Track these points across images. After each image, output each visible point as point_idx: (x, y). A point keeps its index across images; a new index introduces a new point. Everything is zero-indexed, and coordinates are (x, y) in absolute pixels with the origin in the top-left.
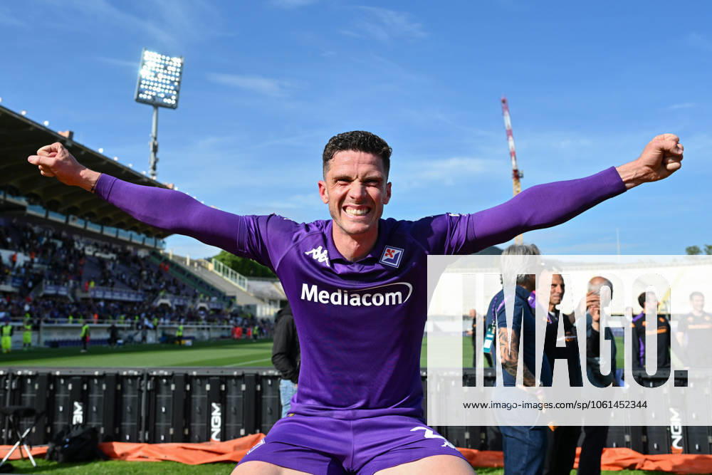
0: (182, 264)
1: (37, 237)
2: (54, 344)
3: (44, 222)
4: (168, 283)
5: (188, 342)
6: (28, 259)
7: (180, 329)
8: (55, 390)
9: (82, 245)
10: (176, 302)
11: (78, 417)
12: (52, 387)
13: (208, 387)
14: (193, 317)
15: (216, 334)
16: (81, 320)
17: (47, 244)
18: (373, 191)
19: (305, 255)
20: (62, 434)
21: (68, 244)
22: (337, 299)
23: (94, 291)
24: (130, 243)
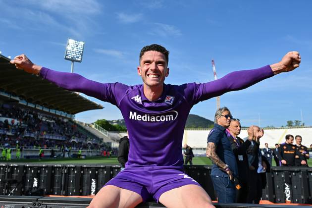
0: (81, 125)
1: (23, 113)
2: (28, 157)
3: (26, 107)
4: (76, 133)
5: (83, 157)
6: (19, 122)
7: (80, 152)
8: (26, 173)
9: (41, 117)
10: (79, 141)
11: (35, 184)
12: (25, 171)
13: (90, 172)
14: (85, 147)
15: (95, 154)
16: (39, 147)
17: (27, 116)
18: (160, 68)
19: (131, 99)
20: (28, 191)
21: (36, 116)
22: (145, 118)
23: (46, 136)
24: (61, 116)
